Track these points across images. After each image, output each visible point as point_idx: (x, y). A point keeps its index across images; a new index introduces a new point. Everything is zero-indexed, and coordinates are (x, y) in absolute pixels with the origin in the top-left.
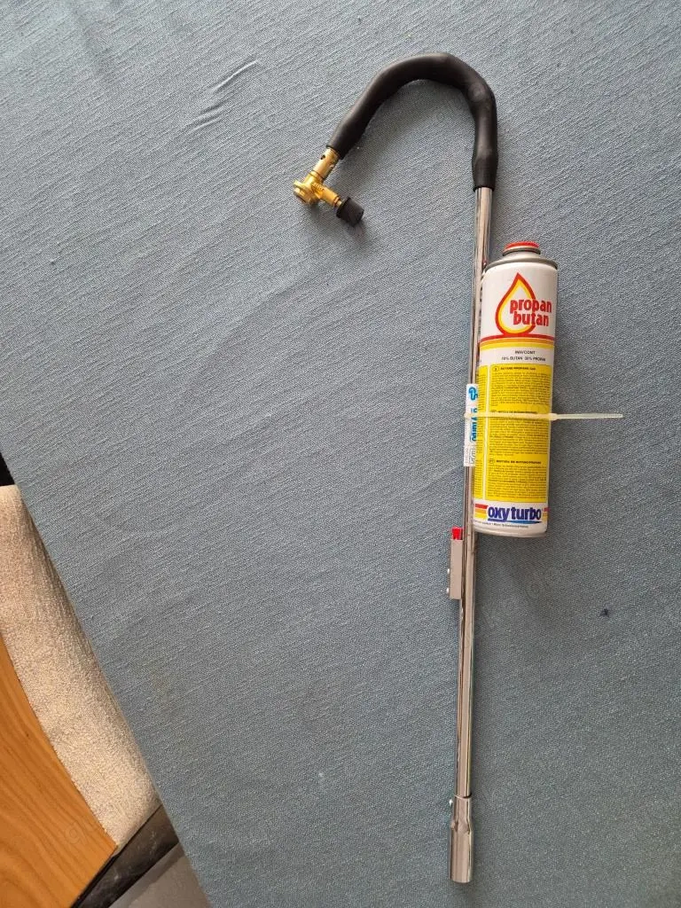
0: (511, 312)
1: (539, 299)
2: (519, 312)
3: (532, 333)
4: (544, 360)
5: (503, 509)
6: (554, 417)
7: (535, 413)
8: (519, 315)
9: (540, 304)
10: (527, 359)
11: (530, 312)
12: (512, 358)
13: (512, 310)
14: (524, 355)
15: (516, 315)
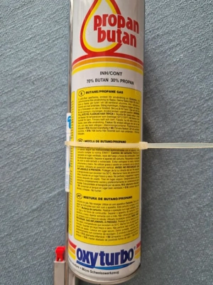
0: (95, 29)
1: (125, 15)
2: (103, 28)
3: (118, 51)
4: (132, 83)
5: (92, 253)
6: (144, 145)
7: (124, 142)
8: (104, 32)
9: (126, 21)
10: (113, 80)
11: (115, 28)
12: (96, 80)
13: (96, 26)
14: (109, 77)
15: (100, 32)
